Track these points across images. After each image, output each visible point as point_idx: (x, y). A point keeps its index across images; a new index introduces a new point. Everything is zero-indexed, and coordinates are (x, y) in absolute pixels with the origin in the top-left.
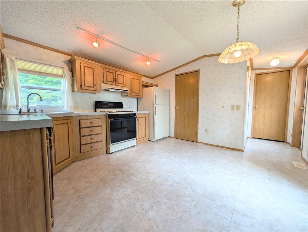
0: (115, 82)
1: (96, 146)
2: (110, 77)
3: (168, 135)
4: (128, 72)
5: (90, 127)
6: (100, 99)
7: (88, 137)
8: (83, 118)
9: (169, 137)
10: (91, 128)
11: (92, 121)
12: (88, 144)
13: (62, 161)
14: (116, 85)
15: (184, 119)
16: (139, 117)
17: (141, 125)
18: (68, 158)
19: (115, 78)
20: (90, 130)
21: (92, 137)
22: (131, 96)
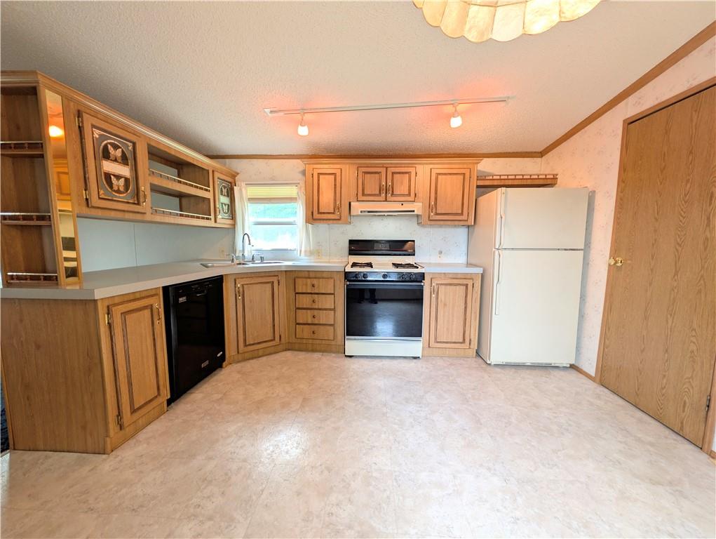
0: (383, 195)
1: (322, 332)
2: (372, 185)
3: (573, 362)
4: (424, 161)
5: (311, 293)
6: (362, 234)
7: (309, 311)
8: (300, 275)
9: (572, 367)
10: (313, 295)
11: (315, 282)
12: (309, 324)
13: (259, 343)
14: (386, 200)
15: (646, 318)
16: (441, 284)
17: (445, 305)
18: (271, 340)
19: (384, 183)
20: (312, 300)
21: (316, 312)
22: (433, 223)
